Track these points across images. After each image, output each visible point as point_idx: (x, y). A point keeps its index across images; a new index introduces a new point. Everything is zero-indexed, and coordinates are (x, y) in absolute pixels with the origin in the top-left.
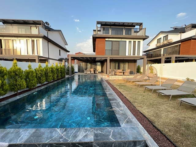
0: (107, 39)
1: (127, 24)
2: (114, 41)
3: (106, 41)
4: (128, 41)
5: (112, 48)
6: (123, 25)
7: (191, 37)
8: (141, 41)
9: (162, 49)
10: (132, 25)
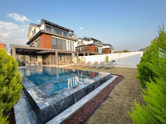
0: (52, 36)
1: (65, 29)
2: (58, 39)
3: (52, 37)
4: (67, 40)
5: (57, 44)
6: (62, 29)
7: (92, 44)
10: (68, 31)
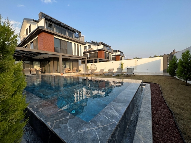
2: (62, 40)
3: (54, 38)
4: (73, 43)
5: (61, 47)
6: (67, 28)
7: (102, 49)
8: (82, 45)
9: (88, 54)
10: (72, 31)
